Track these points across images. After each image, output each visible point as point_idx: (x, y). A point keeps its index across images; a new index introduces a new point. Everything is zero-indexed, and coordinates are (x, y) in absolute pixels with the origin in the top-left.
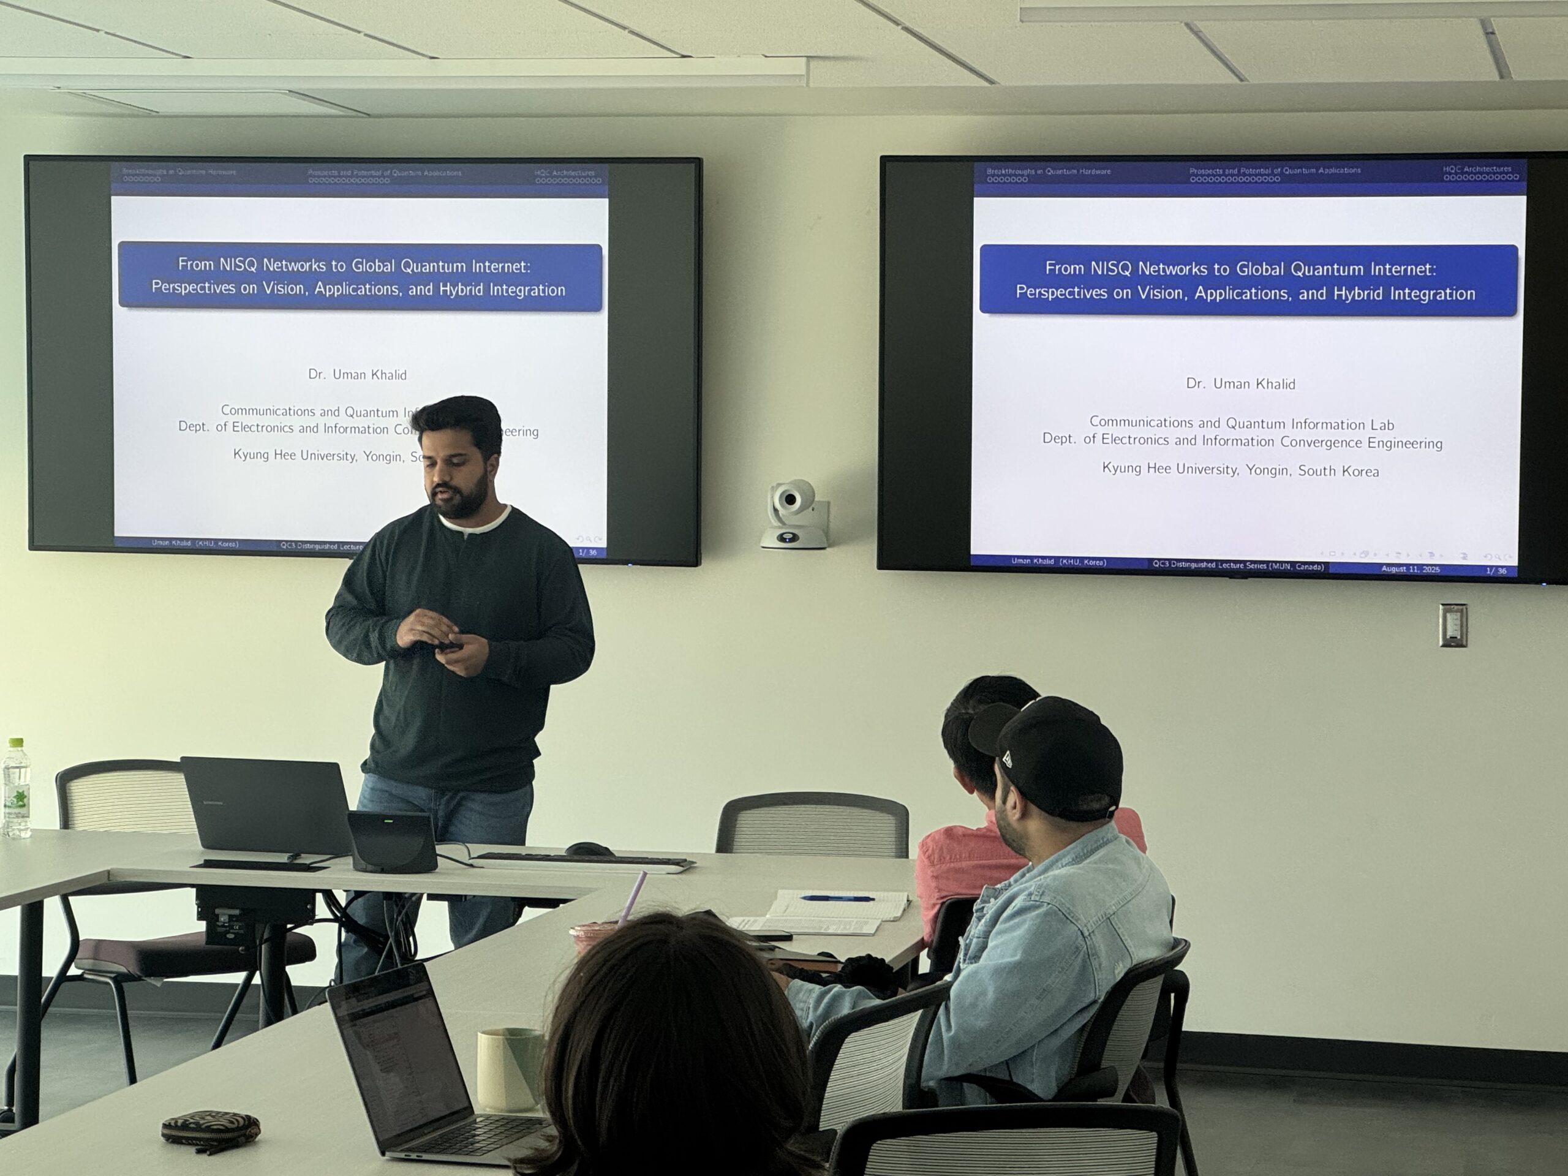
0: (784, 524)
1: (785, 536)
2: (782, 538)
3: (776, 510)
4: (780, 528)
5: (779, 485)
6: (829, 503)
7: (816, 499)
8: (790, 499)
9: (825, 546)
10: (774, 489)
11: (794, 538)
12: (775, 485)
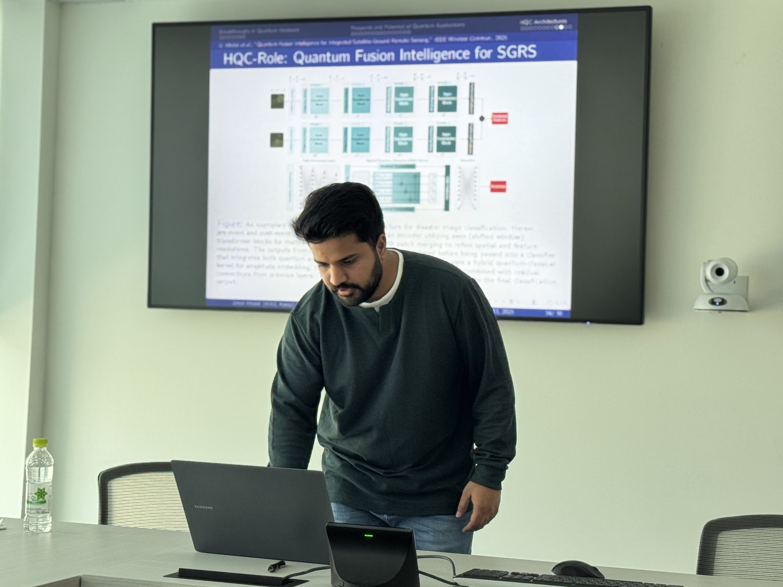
0: (713, 292)
1: (715, 300)
2: (713, 302)
3: (707, 281)
4: (710, 294)
5: (710, 261)
6: (748, 278)
7: (739, 274)
8: (719, 272)
9: (747, 309)
10: (705, 265)
11: (723, 302)
12: (706, 261)
